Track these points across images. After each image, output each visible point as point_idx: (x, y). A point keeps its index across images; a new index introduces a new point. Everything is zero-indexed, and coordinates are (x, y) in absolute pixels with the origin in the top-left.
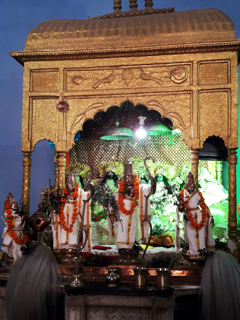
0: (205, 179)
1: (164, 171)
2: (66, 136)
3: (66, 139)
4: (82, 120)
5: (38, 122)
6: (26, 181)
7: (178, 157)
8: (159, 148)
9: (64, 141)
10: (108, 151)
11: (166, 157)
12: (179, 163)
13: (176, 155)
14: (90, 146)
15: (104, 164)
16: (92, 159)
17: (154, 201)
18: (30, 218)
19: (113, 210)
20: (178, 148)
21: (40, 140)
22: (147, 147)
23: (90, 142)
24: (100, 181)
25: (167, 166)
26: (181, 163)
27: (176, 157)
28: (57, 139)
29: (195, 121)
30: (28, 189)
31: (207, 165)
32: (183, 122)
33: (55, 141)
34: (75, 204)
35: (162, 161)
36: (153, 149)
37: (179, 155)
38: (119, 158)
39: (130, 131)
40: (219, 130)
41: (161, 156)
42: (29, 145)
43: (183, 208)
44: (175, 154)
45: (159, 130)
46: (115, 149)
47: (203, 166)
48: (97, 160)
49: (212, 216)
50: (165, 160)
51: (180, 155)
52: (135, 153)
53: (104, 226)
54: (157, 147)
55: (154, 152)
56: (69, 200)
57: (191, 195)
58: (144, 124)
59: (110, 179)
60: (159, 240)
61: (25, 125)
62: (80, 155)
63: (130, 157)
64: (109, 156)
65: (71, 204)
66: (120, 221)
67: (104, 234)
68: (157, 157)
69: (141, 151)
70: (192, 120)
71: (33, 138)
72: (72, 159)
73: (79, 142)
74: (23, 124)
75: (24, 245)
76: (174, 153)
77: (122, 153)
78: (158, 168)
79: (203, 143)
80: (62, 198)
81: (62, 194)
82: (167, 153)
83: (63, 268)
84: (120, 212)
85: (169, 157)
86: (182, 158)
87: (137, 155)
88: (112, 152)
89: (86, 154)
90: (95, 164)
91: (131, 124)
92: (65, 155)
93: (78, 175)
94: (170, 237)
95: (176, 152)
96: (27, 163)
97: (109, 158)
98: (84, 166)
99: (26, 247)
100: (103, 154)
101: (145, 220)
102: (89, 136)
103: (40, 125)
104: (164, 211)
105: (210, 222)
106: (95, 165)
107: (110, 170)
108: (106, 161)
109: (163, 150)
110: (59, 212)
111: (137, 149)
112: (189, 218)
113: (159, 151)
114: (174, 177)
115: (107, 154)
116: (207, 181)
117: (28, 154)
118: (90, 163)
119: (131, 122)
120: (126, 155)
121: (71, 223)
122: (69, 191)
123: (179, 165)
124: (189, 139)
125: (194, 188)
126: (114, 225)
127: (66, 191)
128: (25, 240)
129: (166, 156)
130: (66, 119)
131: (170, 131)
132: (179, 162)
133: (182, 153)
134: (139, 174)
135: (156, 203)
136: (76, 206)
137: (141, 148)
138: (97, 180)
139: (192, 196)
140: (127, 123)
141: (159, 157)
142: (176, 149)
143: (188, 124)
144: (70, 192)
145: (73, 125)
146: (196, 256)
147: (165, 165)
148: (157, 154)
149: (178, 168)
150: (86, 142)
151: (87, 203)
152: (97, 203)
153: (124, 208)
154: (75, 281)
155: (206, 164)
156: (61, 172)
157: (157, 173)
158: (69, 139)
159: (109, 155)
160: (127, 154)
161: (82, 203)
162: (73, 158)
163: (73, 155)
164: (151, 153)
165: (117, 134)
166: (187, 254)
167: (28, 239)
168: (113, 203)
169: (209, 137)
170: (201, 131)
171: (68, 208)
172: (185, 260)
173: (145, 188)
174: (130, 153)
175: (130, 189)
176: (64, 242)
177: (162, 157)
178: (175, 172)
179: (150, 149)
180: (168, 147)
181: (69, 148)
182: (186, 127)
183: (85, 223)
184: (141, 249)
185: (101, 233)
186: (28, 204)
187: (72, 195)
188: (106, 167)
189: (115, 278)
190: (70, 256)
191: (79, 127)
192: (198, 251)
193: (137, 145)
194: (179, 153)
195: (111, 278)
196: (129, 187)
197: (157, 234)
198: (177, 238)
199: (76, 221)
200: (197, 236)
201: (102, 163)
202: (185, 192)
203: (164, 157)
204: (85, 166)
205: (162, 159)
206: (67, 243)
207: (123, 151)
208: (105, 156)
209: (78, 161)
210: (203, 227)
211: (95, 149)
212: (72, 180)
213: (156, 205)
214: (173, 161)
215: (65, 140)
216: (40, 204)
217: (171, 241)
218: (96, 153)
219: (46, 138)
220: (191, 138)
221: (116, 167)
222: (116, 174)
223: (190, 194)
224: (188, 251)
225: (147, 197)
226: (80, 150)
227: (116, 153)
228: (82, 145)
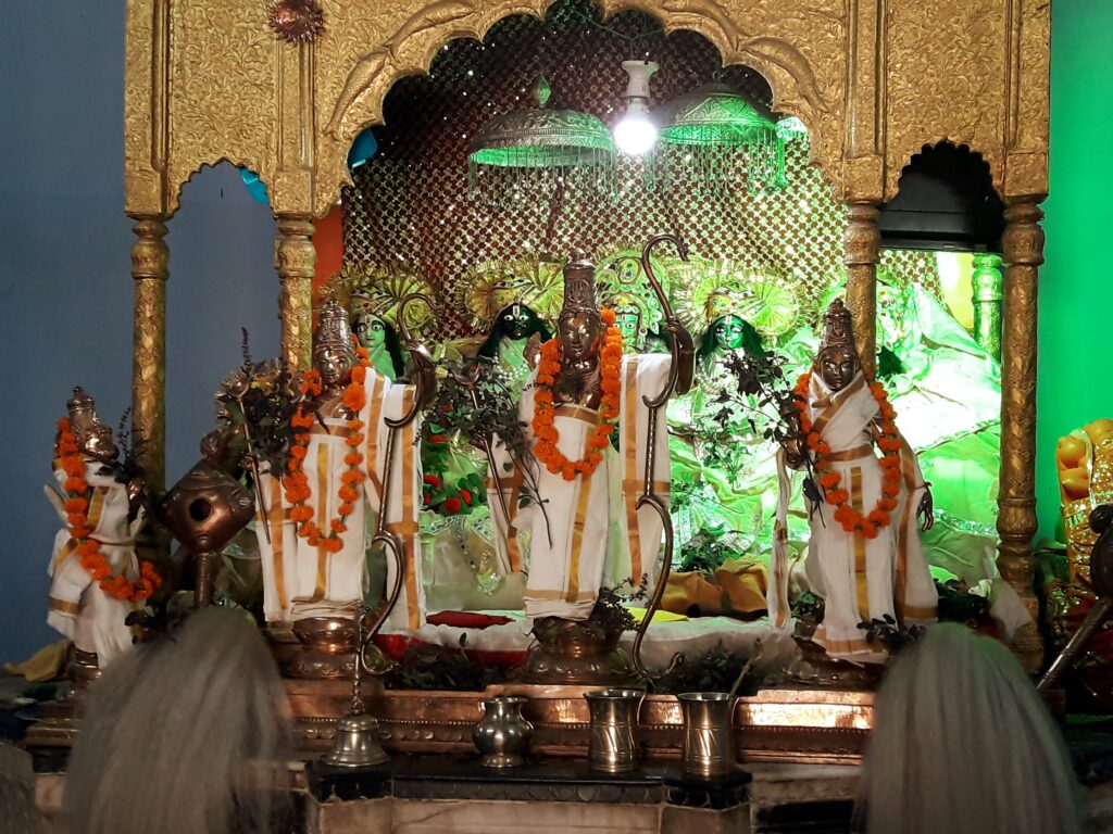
0: (923, 336)
1: (748, 301)
2: (315, 146)
3: (315, 161)
4: (380, 77)
5: (192, 87)
6: (148, 341)
7: (808, 240)
8: (727, 200)
9: (305, 168)
10: (508, 215)
11: (758, 243)
12: (815, 269)
13: (802, 233)
14: (431, 195)
15: (491, 273)
16: (437, 251)
17: (699, 429)
18: (169, 495)
19: (509, 460)
20: (809, 201)
21: (204, 164)
22: (676, 197)
23: (430, 175)
24: (472, 348)
25: (761, 279)
26: (821, 268)
27: (802, 241)
28: (274, 160)
29: (864, 79)
30: (156, 376)
31: (935, 274)
32: (814, 83)
33: (268, 170)
34: (353, 436)
35: (742, 257)
36: (700, 208)
37: (814, 232)
38: (555, 248)
39: (595, 127)
40: (969, 115)
41: (735, 238)
42: (156, 188)
43: (805, 450)
44: (796, 226)
45: (723, 120)
46: (538, 207)
47: (916, 277)
48: (458, 255)
49: (927, 485)
50: (754, 256)
51: (820, 234)
52: (626, 224)
53: (482, 531)
54: (718, 200)
55: (706, 220)
56: (328, 421)
57: (837, 394)
58: (646, 94)
59: (514, 337)
60: (711, 588)
61: (136, 102)
62: (386, 232)
63: (601, 240)
64: (514, 238)
65: (337, 434)
66: (541, 504)
67: (482, 566)
68: (717, 242)
69: (650, 217)
70: (854, 73)
71: (173, 155)
72: (351, 250)
73: (383, 175)
74: (127, 98)
75: (142, 605)
76: (791, 223)
77: (566, 225)
78: (722, 290)
79: (898, 175)
80: (299, 412)
81: (298, 394)
82: (763, 221)
83: (301, 697)
84: (540, 468)
85: (770, 243)
86: (827, 246)
87: (632, 233)
88: (526, 218)
89: (410, 231)
90: (452, 272)
91: (606, 95)
92: (310, 228)
93: (376, 319)
94: (759, 574)
95: (803, 219)
96: (151, 265)
97: (513, 248)
98: (403, 280)
99: (149, 610)
100: (483, 231)
101: (643, 502)
102: (424, 152)
103: (202, 99)
104: (741, 471)
105: (914, 509)
106: (452, 277)
107: (516, 298)
108: (501, 258)
109: (744, 210)
110: (287, 469)
111: (632, 205)
112: (828, 492)
113: (729, 214)
114: (789, 327)
115: (501, 230)
116: (933, 345)
117: (154, 227)
118: (428, 267)
119: (606, 88)
120: (585, 234)
121: (339, 516)
122: (326, 382)
123: (816, 276)
124: (841, 159)
125: (850, 367)
126: (516, 523)
127: (316, 382)
128: (147, 584)
129: (758, 238)
130: (313, 72)
131: (768, 124)
132: (815, 262)
133: (827, 224)
134: (639, 315)
135: (710, 438)
136: (358, 444)
137: (650, 204)
138: (462, 341)
139: (842, 400)
140: (588, 91)
141: (730, 243)
142: (803, 204)
143: (834, 93)
144: (331, 386)
145: (342, 97)
146: (850, 646)
147: (752, 277)
148: (718, 228)
149: (810, 288)
150: (413, 176)
151: (401, 431)
152: (456, 439)
153: (558, 453)
154: (350, 745)
155: (931, 269)
156: (294, 301)
157: (717, 309)
158: (325, 160)
159: (514, 234)
160: (589, 228)
161: (383, 430)
162: (355, 248)
163: (354, 232)
164: (693, 226)
165: (537, 139)
166: (814, 639)
167: (159, 581)
168: (513, 432)
169: (926, 148)
170: (892, 122)
171: (324, 455)
172: (809, 665)
173: (647, 370)
174: (601, 227)
175: (585, 371)
176: (309, 592)
177: (742, 242)
178: (797, 307)
179: (688, 207)
180: (765, 199)
181: (327, 198)
182: (829, 105)
183: (395, 515)
184: (624, 620)
185: (472, 563)
186: (160, 436)
187: (341, 399)
188: (498, 285)
189: (511, 732)
190: (333, 650)
191: (367, 107)
192: (859, 626)
193: (632, 191)
194: (815, 225)
195: (494, 733)
196: (582, 367)
197: (705, 565)
198: (778, 575)
199: (359, 504)
200: (860, 569)
201: (482, 268)
202: (816, 383)
203: (748, 243)
204: (407, 283)
205: (741, 250)
206: (318, 596)
207: (572, 216)
208: (495, 238)
209: (378, 262)
210: (887, 527)
211: (451, 208)
212: (337, 336)
213: (710, 445)
214: (789, 257)
215: (311, 164)
216: (209, 436)
217: (760, 593)
218: (454, 226)
219: (228, 155)
220: (849, 151)
221: (540, 286)
222: (540, 316)
223: (836, 390)
224: (820, 626)
225: (656, 406)
226: (385, 213)
227: (544, 226)
228: (395, 189)
